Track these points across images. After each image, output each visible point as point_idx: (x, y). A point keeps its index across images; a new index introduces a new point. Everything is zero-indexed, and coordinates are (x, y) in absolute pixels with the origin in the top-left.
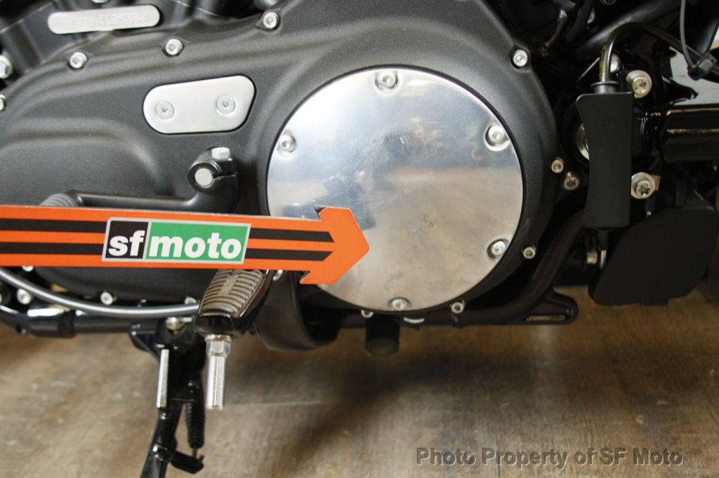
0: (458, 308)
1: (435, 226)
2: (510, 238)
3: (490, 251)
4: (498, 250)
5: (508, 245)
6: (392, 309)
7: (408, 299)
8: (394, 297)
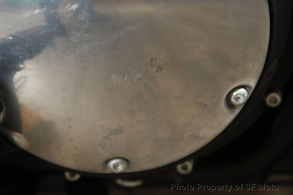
0: (185, 168)
1: (164, 71)
2: (253, 83)
3: (230, 101)
4: (239, 98)
5: (251, 91)
6: (108, 172)
7: (127, 158)
8: (111, 157)
